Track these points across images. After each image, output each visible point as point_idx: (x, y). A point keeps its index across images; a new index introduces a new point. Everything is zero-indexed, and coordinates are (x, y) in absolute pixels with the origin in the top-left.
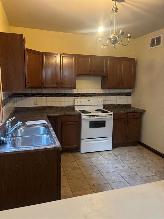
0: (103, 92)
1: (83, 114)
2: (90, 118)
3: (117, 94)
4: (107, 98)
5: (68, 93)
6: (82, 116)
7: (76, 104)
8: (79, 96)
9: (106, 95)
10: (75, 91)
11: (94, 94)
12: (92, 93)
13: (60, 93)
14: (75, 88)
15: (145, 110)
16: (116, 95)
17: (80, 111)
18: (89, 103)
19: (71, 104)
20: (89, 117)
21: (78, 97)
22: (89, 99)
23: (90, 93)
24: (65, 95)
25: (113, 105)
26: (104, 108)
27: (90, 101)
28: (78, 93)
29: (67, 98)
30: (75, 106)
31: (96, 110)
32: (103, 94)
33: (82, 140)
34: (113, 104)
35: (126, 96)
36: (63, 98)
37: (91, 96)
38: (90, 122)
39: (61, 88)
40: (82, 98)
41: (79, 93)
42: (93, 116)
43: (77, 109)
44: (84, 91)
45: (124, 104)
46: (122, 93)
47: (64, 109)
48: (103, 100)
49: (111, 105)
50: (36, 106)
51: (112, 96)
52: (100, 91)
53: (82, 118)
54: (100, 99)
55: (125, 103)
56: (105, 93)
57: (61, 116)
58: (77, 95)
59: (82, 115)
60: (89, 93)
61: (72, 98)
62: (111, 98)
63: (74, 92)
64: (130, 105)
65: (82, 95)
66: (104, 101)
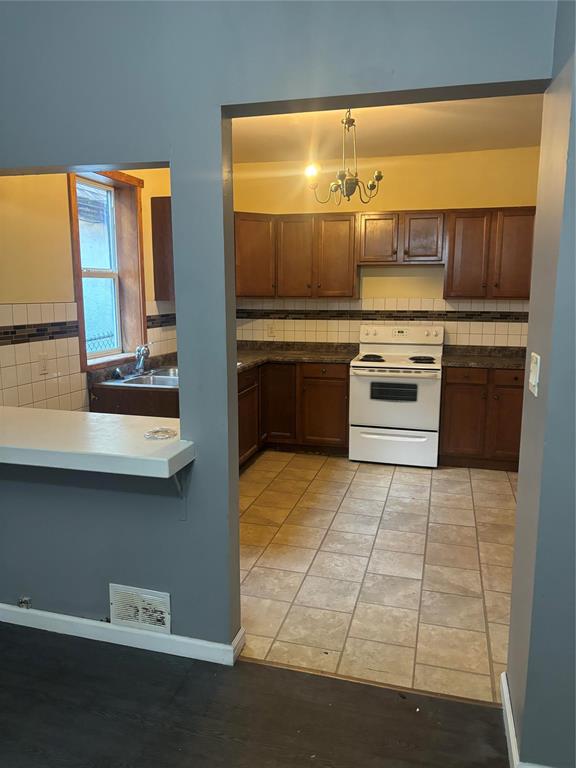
0: (449, 309)
2: (372, 373)
5: (347, 311)
6: (352, 367)
7: (364, 339)
9: (458, 317)
11: (419, 315)
12: (414, 312)
18: (400, 338)
20: (371, 371)
22: (401, 328)
27: (403, 332)
28: (374, 310)
33: (351, 427)
37: (412, 319)
38: (373, 385)
41: (376, 311)
44: (391, 307)
50: (271, 339)
52: (441, 305)
53: (352, 371)
54: (435, 328)
56: (454, 312)
57: (302, 363)
58: (370, 317)
60: (405, 312)
65: (387, 317)
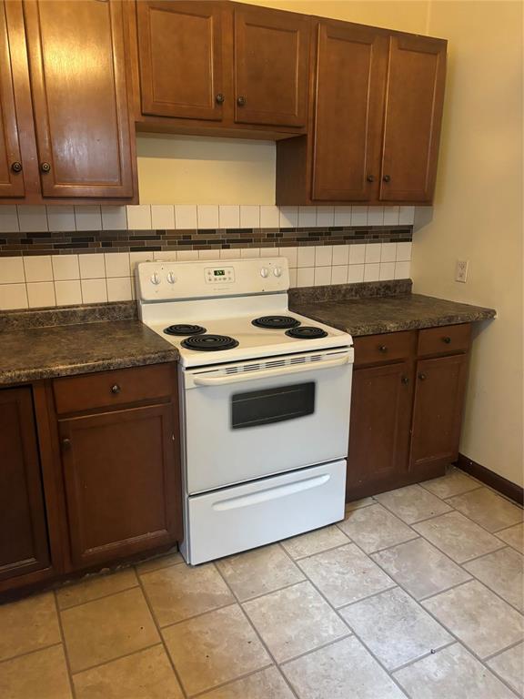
0: (285, 224)
1: (190, 358)
2: (233, 377)
3: (352, 233)
4: (305, 253)
5: (96, 233)
6: (188, 368)
7: (147, 292)
8: (159, 249)
9: (298, 240)
10: (137, 219)
11: (239, 237)
12: (229, 231)
13: (48, 235)
14: (131, 198)
15: (495, 313)
16: (346, 238)
17: (172, 330)
18: (219, 286)
19: (120, 293)
20: (230, 371)
21: (157, 253)
22: (216, 265)
23: (221, 231)
24: (82, 242)
25: (335, 290)
26: (292, 307)
27: (223, 273)
28: (155, 228)
29: (92, 263)
30: (144, 307)
31: (258, 323)
32: (285, 235)
33: (191, 500)
34: (333, 283)
35: (392, 241)
36: (69, 263)
38: (236, 398)
39: (44, 197)
40: (177, 259)
41: (158, 231)
42: (251, 363)
43: (155, 320)
44: (186, 222)
45: (380, 283)
46: (371, 227)
47: (78, 322)
48: (286, 267)
49: (323, 287)
51: (326, 244)
52: (272, 218)
53: (190, 379)
54: (276, 262)
55: (386, 275)
56: (292, 230)
57: (52, 381)
58: (147, 243)
59: (186, 364)
60: (213, 231)
61: (119, 261)
62: (323, 252)
63: (132, 227)
64: (408, 283)
65: (180, 243)
66: (294, 269)
